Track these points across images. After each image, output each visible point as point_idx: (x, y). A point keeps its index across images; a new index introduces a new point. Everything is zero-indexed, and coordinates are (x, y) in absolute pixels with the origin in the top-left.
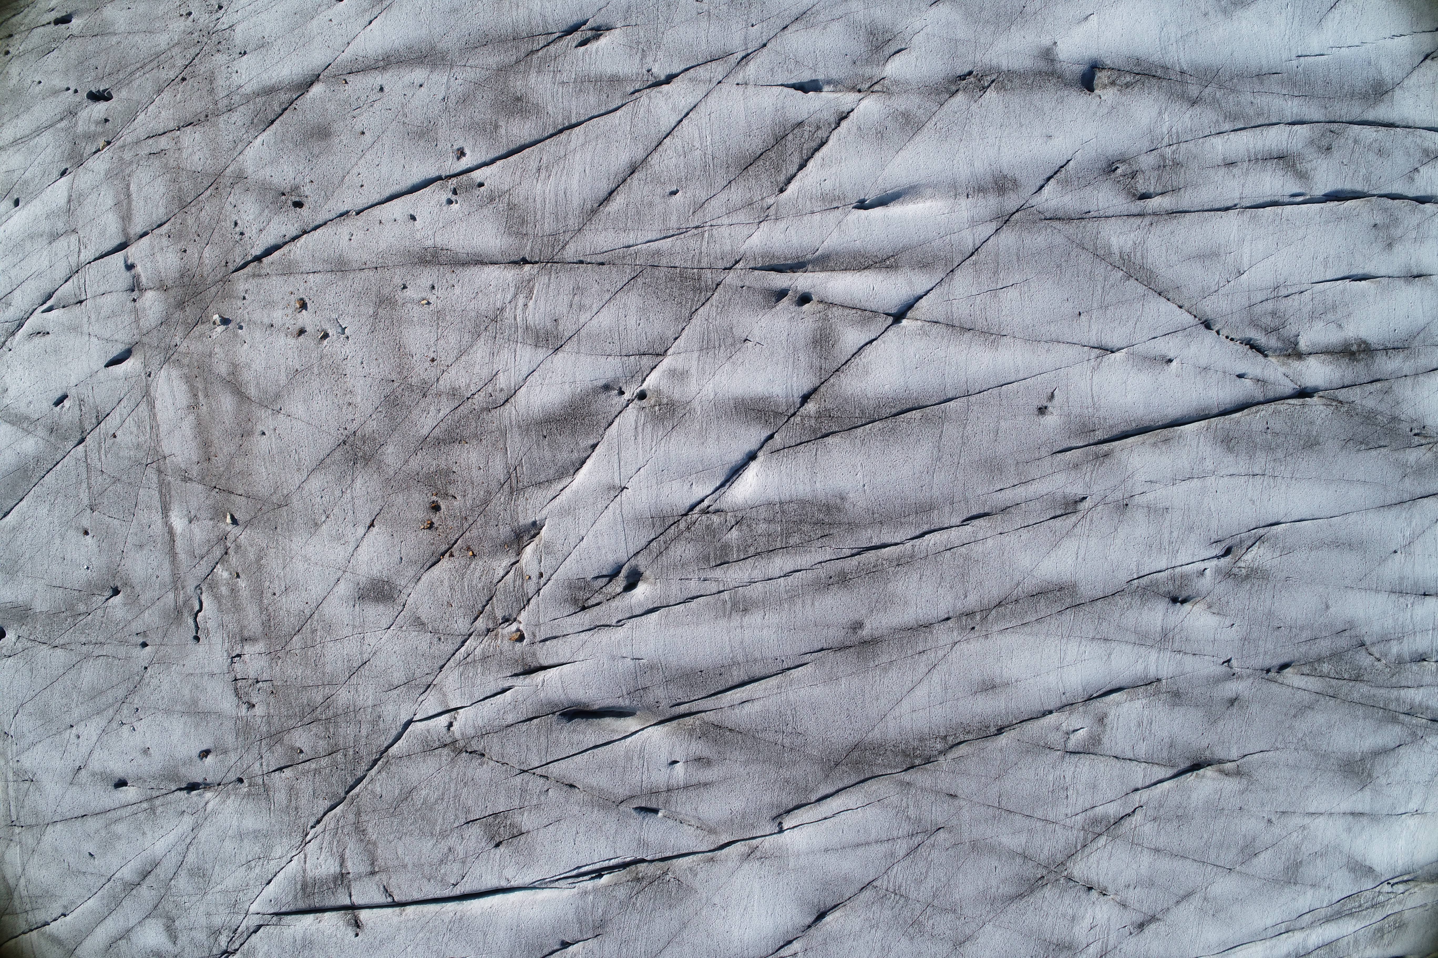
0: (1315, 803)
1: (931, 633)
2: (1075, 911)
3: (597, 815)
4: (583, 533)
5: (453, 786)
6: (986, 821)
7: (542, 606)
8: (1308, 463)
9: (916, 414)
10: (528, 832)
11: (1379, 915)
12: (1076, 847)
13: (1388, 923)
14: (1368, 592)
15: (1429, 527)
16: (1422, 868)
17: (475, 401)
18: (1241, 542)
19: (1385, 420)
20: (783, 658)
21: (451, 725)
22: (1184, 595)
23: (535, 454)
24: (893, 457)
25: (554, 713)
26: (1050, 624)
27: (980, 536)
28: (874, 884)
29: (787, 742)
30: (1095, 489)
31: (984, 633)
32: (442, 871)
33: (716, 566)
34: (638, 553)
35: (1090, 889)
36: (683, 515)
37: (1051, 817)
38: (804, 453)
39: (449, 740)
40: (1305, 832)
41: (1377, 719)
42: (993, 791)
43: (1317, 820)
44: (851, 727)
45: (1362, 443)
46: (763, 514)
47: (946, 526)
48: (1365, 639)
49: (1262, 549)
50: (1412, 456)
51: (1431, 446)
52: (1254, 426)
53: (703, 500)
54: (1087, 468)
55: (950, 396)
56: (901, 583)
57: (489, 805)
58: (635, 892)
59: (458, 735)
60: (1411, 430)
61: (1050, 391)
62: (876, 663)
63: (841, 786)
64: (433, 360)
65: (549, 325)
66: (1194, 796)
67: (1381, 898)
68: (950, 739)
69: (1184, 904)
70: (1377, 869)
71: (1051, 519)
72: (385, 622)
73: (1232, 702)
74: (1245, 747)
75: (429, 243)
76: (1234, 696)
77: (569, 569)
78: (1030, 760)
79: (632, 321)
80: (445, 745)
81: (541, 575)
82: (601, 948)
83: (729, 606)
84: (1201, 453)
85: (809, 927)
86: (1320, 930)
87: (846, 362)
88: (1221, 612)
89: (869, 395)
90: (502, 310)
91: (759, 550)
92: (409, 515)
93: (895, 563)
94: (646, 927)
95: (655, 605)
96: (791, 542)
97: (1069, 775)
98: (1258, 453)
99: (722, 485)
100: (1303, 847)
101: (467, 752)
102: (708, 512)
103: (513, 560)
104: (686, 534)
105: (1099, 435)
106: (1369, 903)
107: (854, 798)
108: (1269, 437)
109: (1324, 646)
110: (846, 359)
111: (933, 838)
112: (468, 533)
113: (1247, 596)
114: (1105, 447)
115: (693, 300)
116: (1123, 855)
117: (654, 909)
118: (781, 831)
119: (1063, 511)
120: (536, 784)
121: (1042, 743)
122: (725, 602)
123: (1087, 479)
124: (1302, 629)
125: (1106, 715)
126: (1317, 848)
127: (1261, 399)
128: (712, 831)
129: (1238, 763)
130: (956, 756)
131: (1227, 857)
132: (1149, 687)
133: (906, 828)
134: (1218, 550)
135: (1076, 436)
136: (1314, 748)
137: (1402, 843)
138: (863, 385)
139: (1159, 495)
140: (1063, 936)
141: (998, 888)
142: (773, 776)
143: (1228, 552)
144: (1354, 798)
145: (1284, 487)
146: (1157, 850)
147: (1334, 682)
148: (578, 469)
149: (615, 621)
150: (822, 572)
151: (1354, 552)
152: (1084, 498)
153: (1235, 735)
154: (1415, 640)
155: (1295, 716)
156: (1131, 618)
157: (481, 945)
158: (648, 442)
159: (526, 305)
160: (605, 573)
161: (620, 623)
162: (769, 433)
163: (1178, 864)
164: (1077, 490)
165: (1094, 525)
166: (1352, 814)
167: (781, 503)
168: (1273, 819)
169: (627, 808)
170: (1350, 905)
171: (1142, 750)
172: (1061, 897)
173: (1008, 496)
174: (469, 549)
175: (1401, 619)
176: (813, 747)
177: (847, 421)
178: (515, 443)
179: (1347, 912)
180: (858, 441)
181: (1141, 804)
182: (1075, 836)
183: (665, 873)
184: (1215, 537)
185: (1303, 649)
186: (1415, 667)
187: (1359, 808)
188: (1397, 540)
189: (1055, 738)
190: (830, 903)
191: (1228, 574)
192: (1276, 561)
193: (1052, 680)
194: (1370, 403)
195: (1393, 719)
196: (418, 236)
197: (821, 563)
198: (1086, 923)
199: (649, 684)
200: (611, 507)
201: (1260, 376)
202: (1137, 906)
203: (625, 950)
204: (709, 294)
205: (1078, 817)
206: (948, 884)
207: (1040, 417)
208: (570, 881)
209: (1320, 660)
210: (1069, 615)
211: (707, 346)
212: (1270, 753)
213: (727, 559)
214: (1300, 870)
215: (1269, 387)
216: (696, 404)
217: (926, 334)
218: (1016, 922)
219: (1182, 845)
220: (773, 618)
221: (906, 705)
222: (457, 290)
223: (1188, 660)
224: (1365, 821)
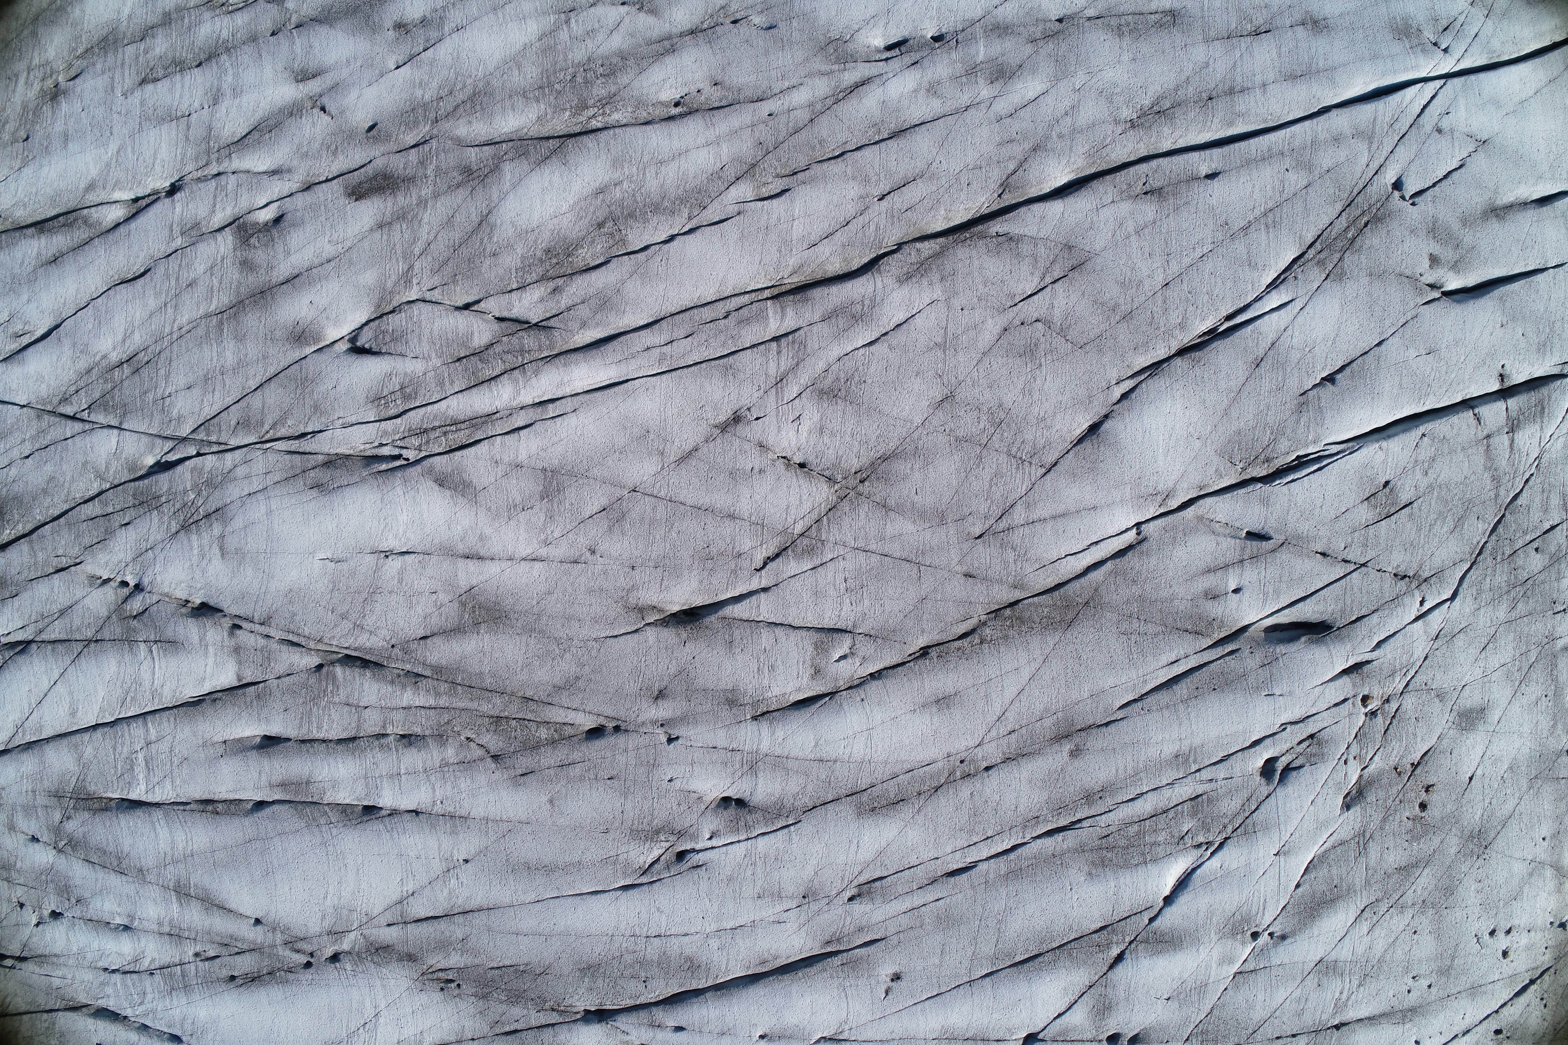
0: (535, 573)
1: (1004, 754)
2: (821, 441)
3: (1304, 528)
4: (1312, 808)
5: (1422, 541)
6: (932, 549)
7: (1346, 734)
8: (595, 951)
9: (1018, 958)
10: (1362, 502)
11: (414, 418)
12: (829, 519)
13: (398, 406)
14: (498, 818)
15: (423, 887)
16: (363, 480)
17: (1387, 906)
18: (668, 868)
19: (495, 995)
20: (1142, 712)
21: (1422, 603)
22: (732, 811)
23: (1344, 870)
24: (1043, 919)
25: (1339, 628)
26: (883, 774)
27: (958, 854)
28: (1044, 470)
29: (1135, 624)
30: (840, 911)
31: (951, 758)
32: (1433, 449)
33: (1201, 795)
34: (1267, 797)
35: (802, 466)
36: (1229, 838)
37: (862, 556)
38: (1124, 910)
39: (1424, 586)
40: (543, 537)
41: (463, 672)
42: (927, 586)
43: (529, 551)
44: (1076, 646)
45: (524, 972)
46: (1160, 851)
47: (992, 861)
48: (493, 765)
49: (641, 861)
50: (455, 960)
51: (430, 970)
52: (662, 983)
53: (1212, 854)
54: (849, 928)
55: (988, 979)
56: (1035, 800)
57: (1393, 526)
58: (1271, 446)
59: (1417, 593)
60: (459, 985)
61: (890, 996)
62: (1055, 716)
63: (1082, 580)
64: (1415, 932)
65: (1325, 981)
66: (695, 584)
67: (415, 441)
68: (977, 641)
69: (688, 447)
70: (431, 484)
71: (885, 877)
72: (1467, 692)
73: (661, 695)
74: (638, 643)
75: (1407, 1026)
76: (660, 702)
77: (1323, 771)
78: (891, 621)
79: (1260, 997)
80: (1425, 580)
81: (1346, 763)
82: (1301, 381)
83: (1191, 760)
84: (724, 954)
85: (1106, 416)
86: (498, 404)
87: (1082, 995)
88: (686, 794)
89: (1064, 970)
90: (1360, 985)
91: (1165, 815)
92: (1443, 795)
93: (1041, 818)
94: (1261, 408)
95: (1253, 750)
96: (1136, 827)
97: (847, 607)
98: (655, 958)
99: (1194, 870)
100: (543, 518)
101: (1409, 577)
102: (1207, 843)
103: (1366, 771)
104: (1226, 821)
105: (837, 961)
106: (432, 437)
107: (1068, 568)
108: (643, 974)
109: (549, 758)
110: (1082, 998)
111: (987, 526)
112: (1400, 788)
113: (656, 812)
114: (829, 949)
115: (1209, 1023)
116: (772, 511)
117: (1254, 428)
118: (1138, 525)
119: (873, 885)
120: (1356, 555)
121: (880, 641)
122: (1195, 762)
123: (849, 919)
124: (582, 779)
125: (813, 677)
126: (523, 516)
127: (654, 1010)
128: (1200, 518)
129: (643, 623)
130: (969, 621)
131: (640, 507)
132: (765, 710)
133: (1016, 537)
134: (696, 858)
135: (861, 958)
136: (546, 640)
137: (403, 518)
138: (1069, 978)
139: (769, 911)
140: (831, 408)
141: (912, 469)
142: (1147, 587)
143: (681, 856)
144: (481, 578)
145: (622, 927)
146: (732, 517)
147: (530, 716)
148: (1310, 862)
149: (1288, 730)
150: (1109, 802)
151: (522, 861)
152: (851, 899)
153: (654, 657)
154: (424, 763)
155: (577, 678)
156: (793, 785)
157: (1405, 372)
158: (1256, 898)
159: (1341, 993)
160: (1294, 773)
161: (1284, 727)
162: (1153, 924)
163: (705, 500)
164: (858, 908)
165: (840, 875)
166: (480, 558)
167: (1145, 863)
168: (588, 554)
169: (1278, 538)
170: (462, 437)
171: (766, 638)
172: (839, 458)
173: (930, 895)
174: (1399, 774)
175: (449, 788)
176: (1111, 620)
177: (1084, 945)
178: (1358, 877)
179: (463, 426)
180: (1075, 928)
181: (758, 574)
182: (832, 533)
183: (1244, 469)
184: (702, 872)
185: (576, 756)
186: (418, 730)
187: (471, 565)
188: (466, 874)
189: (865, 648)
190: (1087, 444)
191: (681, 834)
192: (623, 849)
193: (878, 716)
194: (517, 1011)
195: (439, 672)
196: (1415, 1030)
197: (1110, 811)
198: (806, 425)
199: (1260, 671)
200: (1289, 835)
201: (658, 1031)
202: (747, 446)
203: (1280, 379)
204: (1195, 1031)
205: (830, 556)
206: (967, 473)
207: (898, 971)
208: (1327, 453)
209: (553, 743)
210: (863, 784)
211: (1202, 988)
212: (604, 635)
213: (1193, 803)
214: (541, 488)
215: (645, 1021)
216: (1214, 938)
217: (1009, 1030)
218: (888, 426)
219: (703, 524)
220: (1152, 752)
221: (1026, 674)
222: (1391, 994)
223: (722, 742)
224: (461, 548)
